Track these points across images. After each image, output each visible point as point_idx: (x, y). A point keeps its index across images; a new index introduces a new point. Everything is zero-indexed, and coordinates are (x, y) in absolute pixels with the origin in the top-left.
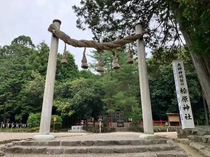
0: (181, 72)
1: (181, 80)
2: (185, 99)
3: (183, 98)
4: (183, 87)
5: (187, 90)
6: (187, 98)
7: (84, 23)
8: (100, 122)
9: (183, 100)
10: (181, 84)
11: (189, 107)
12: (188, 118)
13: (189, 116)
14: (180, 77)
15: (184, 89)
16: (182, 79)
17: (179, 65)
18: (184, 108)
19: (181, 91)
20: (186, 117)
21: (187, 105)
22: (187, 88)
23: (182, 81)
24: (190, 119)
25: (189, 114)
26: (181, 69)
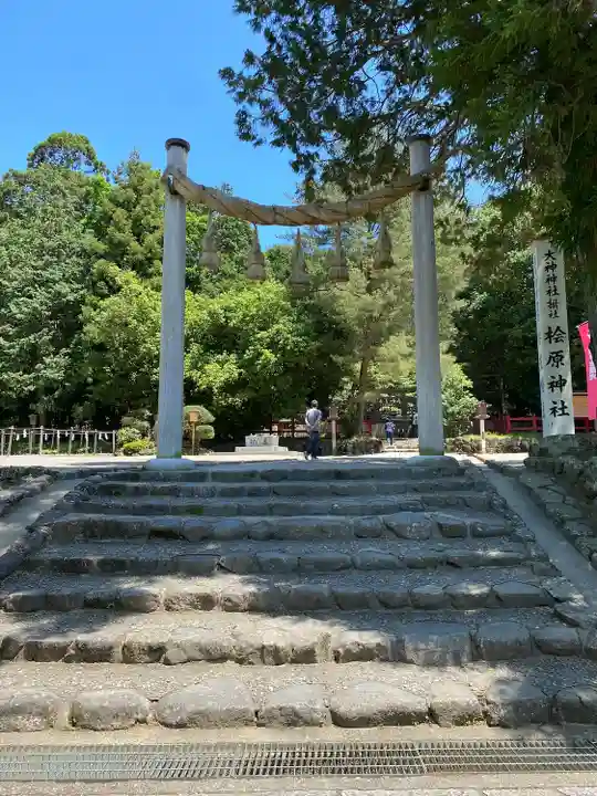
0: (554, 279)
1: (550, 303)
2: (556, 358)
3: (551, 357)
4: (554, 324)
5: (567, 332)
6: (562, 357)
7: (259, 122)
8: (334, 423)
9: (552, 362)
10: (551, 315)
11: (565, 381)
12: (561, 412)
13: (564, 407)
14: (549, 292)
15: (558, 328)
16: (553, 298)
17: (549, 254)
18: (552, 385)
19: (549, 335)
20: (554, 411)
21: (560, 376)
22: (565, 328)
23: (552, 305)
24: (564, 414)
25: (563, 402)
26: (553, 267)
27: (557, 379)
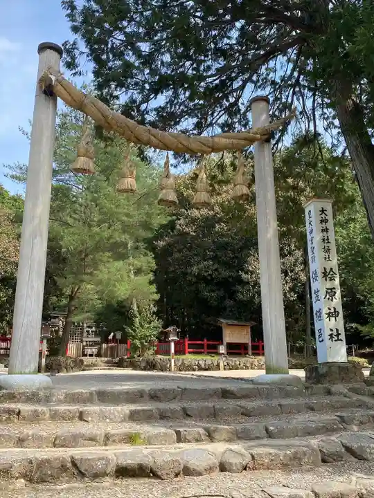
0: (327, 230)
1: (324, 248)
2: (331, 293)
3: (327, 292)
4: (329, 265)
5: (337, 273)
6: (335, 293)
8: (45, 341)
9: (328, 296)
10: (326, 258)
11: (338, 313)
12: (336, 338)
13: (338, 334)
14: (324, 240)
15: (331, 269)
16: (327, 245)
17: (323, 211)
18: (329, 315)
19: (325, 274)
20: (331, 336)
21: (334, 309)
22: (336, 270)
23: (327, 250)
24: (338, 340)
25: (337, 330)
26: (326, 221)
27: (332, 310)
